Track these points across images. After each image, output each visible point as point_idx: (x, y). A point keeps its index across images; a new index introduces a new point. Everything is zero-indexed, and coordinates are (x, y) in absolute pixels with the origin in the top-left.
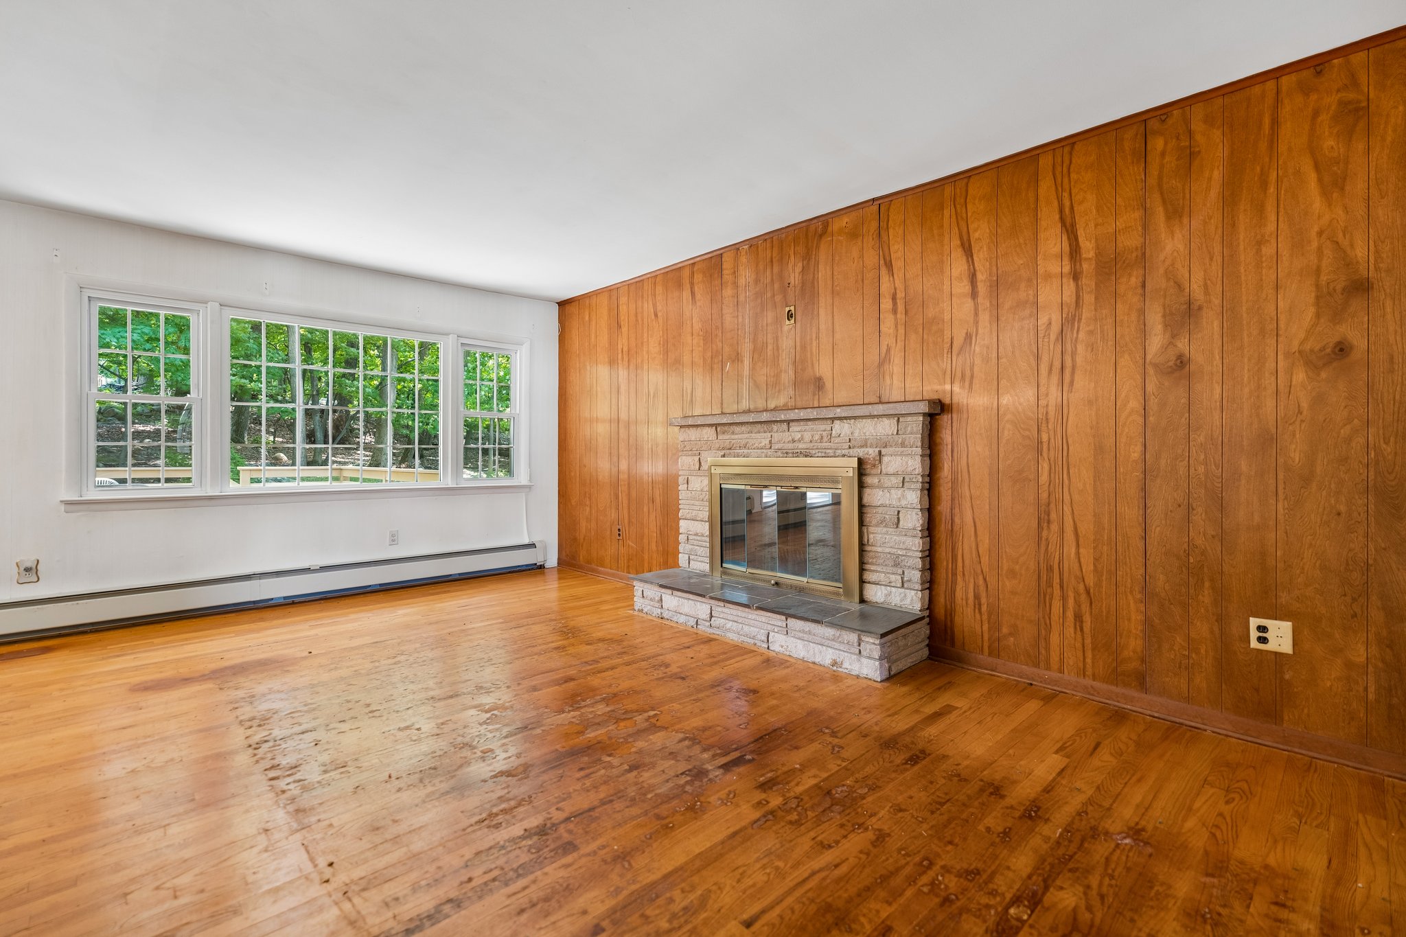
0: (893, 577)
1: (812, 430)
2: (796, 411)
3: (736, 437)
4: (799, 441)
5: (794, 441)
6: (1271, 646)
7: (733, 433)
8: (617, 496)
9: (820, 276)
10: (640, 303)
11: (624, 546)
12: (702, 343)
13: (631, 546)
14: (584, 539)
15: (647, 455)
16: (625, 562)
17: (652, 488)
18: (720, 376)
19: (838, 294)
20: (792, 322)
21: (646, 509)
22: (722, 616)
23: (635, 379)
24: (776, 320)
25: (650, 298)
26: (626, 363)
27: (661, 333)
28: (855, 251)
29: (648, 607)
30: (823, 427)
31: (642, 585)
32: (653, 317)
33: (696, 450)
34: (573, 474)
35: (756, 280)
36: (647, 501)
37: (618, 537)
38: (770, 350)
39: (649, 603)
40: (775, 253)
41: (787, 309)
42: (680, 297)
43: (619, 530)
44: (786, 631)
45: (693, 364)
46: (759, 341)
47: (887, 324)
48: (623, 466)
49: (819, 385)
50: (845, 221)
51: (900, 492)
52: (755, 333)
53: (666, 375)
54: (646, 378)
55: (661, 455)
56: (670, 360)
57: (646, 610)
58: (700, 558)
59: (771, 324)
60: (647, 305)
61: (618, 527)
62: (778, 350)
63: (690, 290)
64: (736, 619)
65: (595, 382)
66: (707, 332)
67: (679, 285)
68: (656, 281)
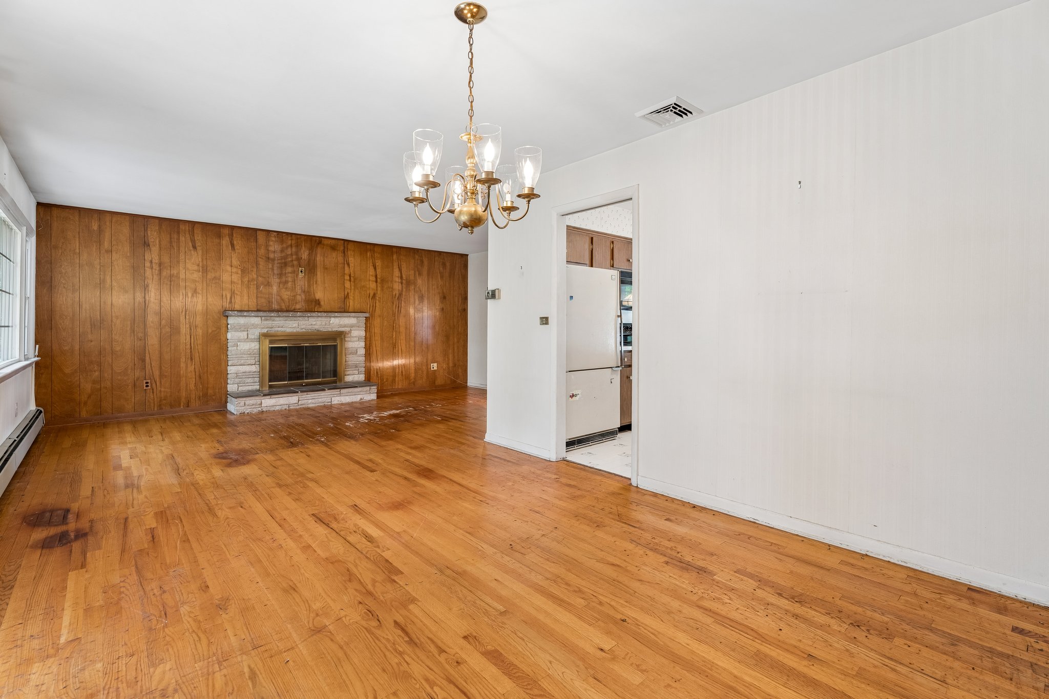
0: (355, 371)
1: (321, 320)
2: (316, 313)
3: (276, 322)
4: (315, 325)
5: (312, 325)
6: (434, 369)
7: (273, 321)
8: (144, 361)
9: (318, 259)
10: (175, 236)
11: (153, 393)
12: (240, 272)
13: (164, 391)
14: (89, 397)
15: (184, 331)
16: (156, 403)
17: (191, 352)
18: (255, 291)
19: (327, 269)
20: (303, 274)
21: (183, 365)
22: (305, 398)
23: (169, 283)
24: (294, 272)
25: (187, 235)
26: (157, 271)
27: (200, 259)
28: (334, 255)
29: (249, 410)
30: (326, 320)
31: (244, 399)
32: (191, 248)
33: (246, 328)
34: (66, 348)
35: (282, 251)
36: (184, 360)
37: (145, 388)
38: (290, 284)
39: (250, 407)
40: (293, 242)
41: (300, 269)
42: (220, 243)
43: (147, 383)
44: (340, 395)
45: (232, 282)
46: (284, 279)
47: (347, 284)
48: (153, 340)
49: (318, 302)
50: (329, 242)
51: (358, 342)
52: (280, 275)
53: (205, 285)
54: (182, 284)
55: (201, 331)
56: (209, 277)
57: (247, 412)
58: (247, 384)
59: (291, 273)
60: (183, 239)
61: (145, 381)
62: (295, 285)
63: (229, 241)
64: (314, 398)
65: (108, 278)
66: (244, 267)
67: (219, 236)
68: (193, 227)
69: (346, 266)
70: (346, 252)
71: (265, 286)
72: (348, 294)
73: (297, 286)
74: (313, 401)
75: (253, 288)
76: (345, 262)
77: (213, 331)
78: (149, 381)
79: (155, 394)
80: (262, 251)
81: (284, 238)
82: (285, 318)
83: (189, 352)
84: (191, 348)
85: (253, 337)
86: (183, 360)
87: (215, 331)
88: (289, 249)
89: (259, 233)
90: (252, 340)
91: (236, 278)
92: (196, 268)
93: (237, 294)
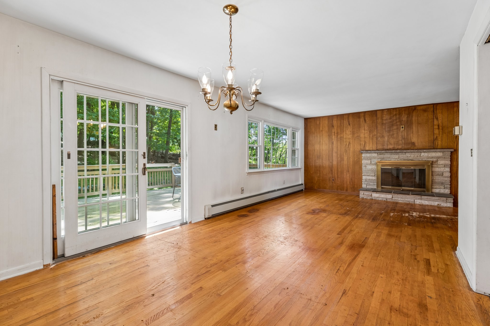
0: (442, 187)
1: (415, 154)
2: (410, 150)
3: (386, 156)
4: (409, 157)
5: (407, 157)
7: (384, 155)
8: (332, 171)
9: (413, 119)
10: (342, 121)
11: (335, 183)
12: (368, 132)
13: (339, 183)
14: (317, 182)
15: (345, 160)
16: (336, 187)
17: (348, 168)
18: (376, 141)
19: (420, 124)
20: (404, 129)
21: (345, 174)
22: (397, 197)
23: (340, 140)
24: (397, 129)
25: (347, 120)
26: (336, 136)
27: (351, 129)
28: (426, 114)
29: (366, 197)
30: (418, 154)
31: (363, 191)
32: (348, 125)
33: (370, 159)
34: (311, 165)
35: (390, 119)
36: (345, 172)
37: (332, 181)
38: (395, 135)
39: (366, 196)
40: (397, 112)
41: (401, 126)
42: (359, 120)
43: (333, 179)
44: (421, 199)
45: (365, 137)
46: (391, 133)
47: (436, 131)
48: (335, 163)
49: (413, 144)
50: (422, 107)
51: (444, 168)
52: (389, 131)
53: (353, 140)
54: (345, 140)
55: (352, 160)
56: (355, 136)
57: (365, 198)
58: (371, 185)
59: (396, 129)
60: (345, 122)
61: (332, 179)
62: (398, 135)
63: (363, 119)
64: (402, 197)
65: (322, 140)
66: (370, 130)
67: (359, 117)
68: (349, 116)
69: (435, 120)
70: (435, 111)
71: (381, 137)
72: (437, 137)
73: (399, 136)
74: (402, 199)
75: (375, 139)
76: (435, 118)
77: (356, 160)
78: (334, 179)
79: (336, 184)
80: (379, 121)
81: (391, 111)
82: (391, 154)
83: (347, 168)
84: (348, 167)
85: (374, 163)
86: (345, 171)
87: (357, 160)
88: (395, 117)
89: (378, 112)
90: (373, 164)
91: (366, 135)
92: (350, 133)
93: (367, 143)
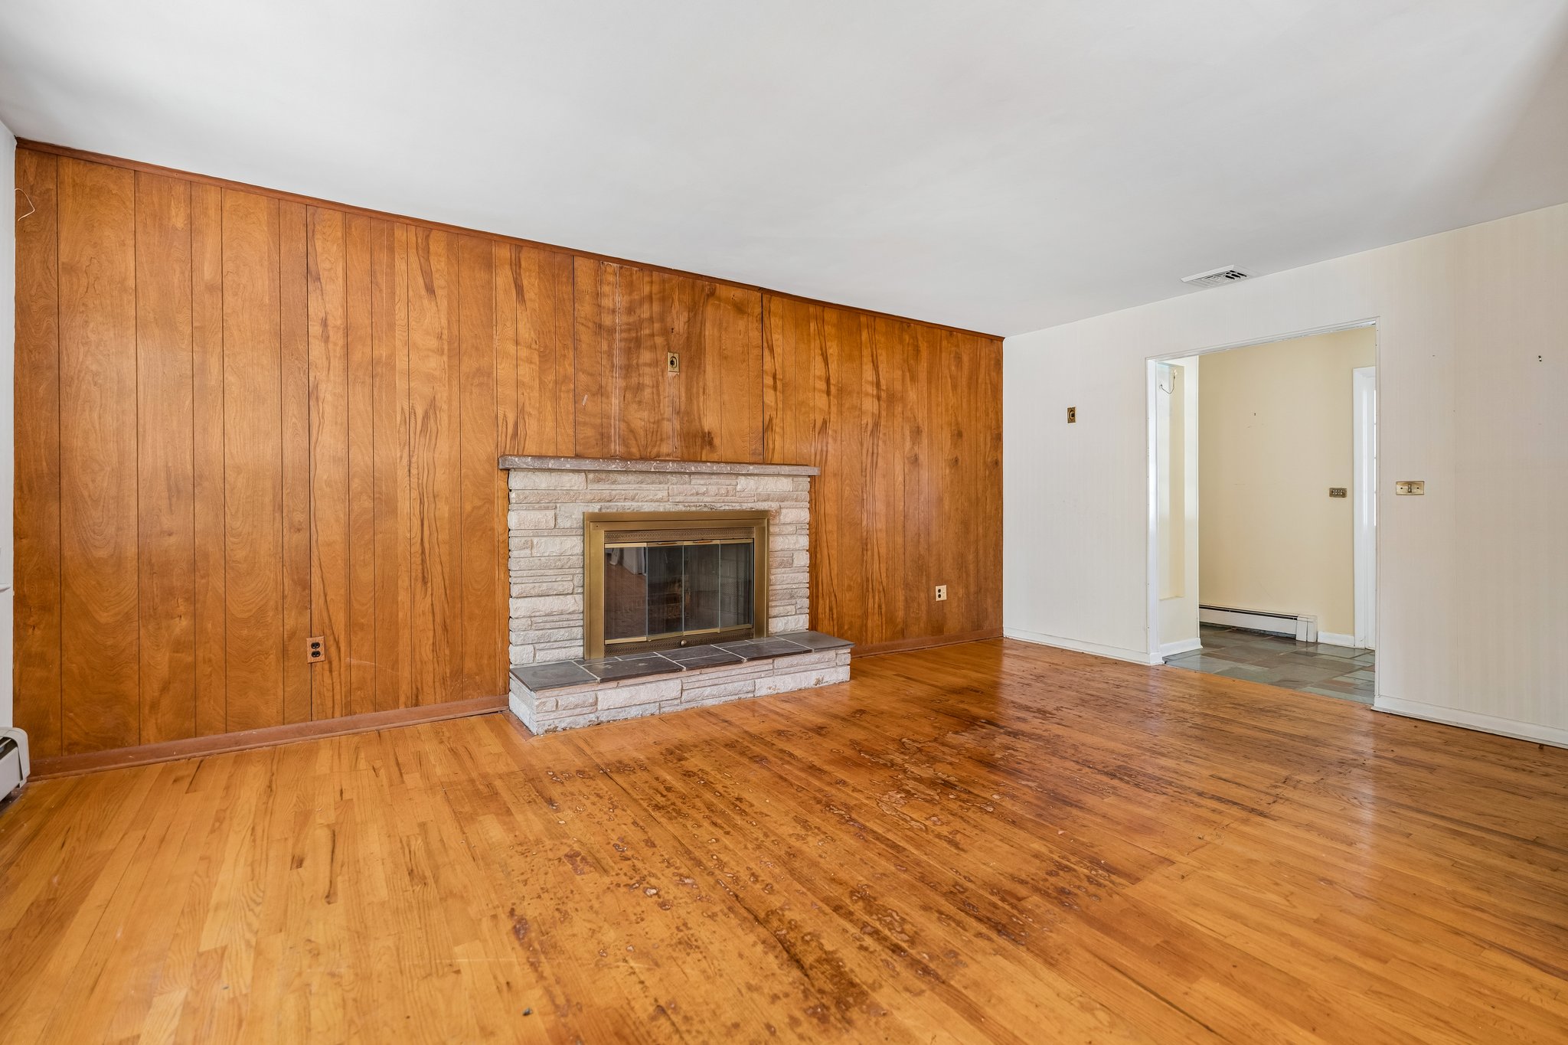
0: (791, 608)
1: (717, 484)
2: (709, 464)
3: (620, 487)
4: (704, 494)
5: (697, 494)
6: (941, 599)
7: (614, 482)
8: (305, 585)
9: (707, 333)
10: (383, 257)
11: (331, 671)
12: (536, 359)
13: (359, 667)
14: (165, 689)
15: (406, 510)
16: (338, 697)
17: (423, 561)
18: (571, 409)
19: (726, 358)
20: (677, 369)
21: (403, 597)
22: (697, 685)
23: (368, 380)
24: (655, 363)
25: (414, 259)
26: (338, 348)
27: (444, 322)
28: (741, 324)
29: (568, 720)
30: (728, 482)
31: (556, 692)
32: (423, 292)
33: (549, 502)
34: (102, 553)
35: (630, 310)
36: (407, 583)
37: (311, 659)
38: (647, 392)
39: (569, 712)
40: (656, 288)
41: (670, 355)
42: (489, 282)
43: (315, 645)
44: (773, 672)
45: (518, 384)
46: (634, 380)
47: (770, 397)
48: (329, 529)
49: (707, 440)
50: (738, 293)
51: (795, 537)
52: (628, 369)
53: (456, 389)
54: (401, 384)
55: (446, 509)
56: (464, 368)
57: (563, 725)
58: (556, 645)
59: (650, 365)
60: (404, 267)
61: (310, 641)
62: (658, 395)
63: (511, 280)
64: (716, 682)
65: (214, 362)
66: (546, 347)
67: (489, 264)
68: (428, 237)
69: (766, 352)
70: (765, 318)
71: (594, 395)
72: (771, 420)
73: (662, 397)
74: (715, 690)
75: (566, 399)
76: (765, 344)
77: (474, 508)
78: (320, 639)
79: (335, 674)
80: (585, 309)
81: (634, 277)
82: (641, 477)
83: (419, 561)
84: (423, 552)
85: (568, 525)
86: (404, 582)
87: (479, 508)
88: (646, 306)
89: (579, 262)
90: (566, 533)
91: (526, 372)
92: (433, 343)
93: (530, 414)
